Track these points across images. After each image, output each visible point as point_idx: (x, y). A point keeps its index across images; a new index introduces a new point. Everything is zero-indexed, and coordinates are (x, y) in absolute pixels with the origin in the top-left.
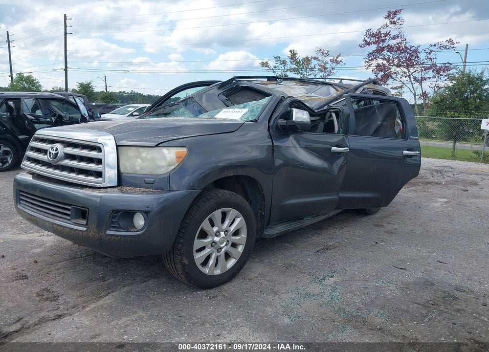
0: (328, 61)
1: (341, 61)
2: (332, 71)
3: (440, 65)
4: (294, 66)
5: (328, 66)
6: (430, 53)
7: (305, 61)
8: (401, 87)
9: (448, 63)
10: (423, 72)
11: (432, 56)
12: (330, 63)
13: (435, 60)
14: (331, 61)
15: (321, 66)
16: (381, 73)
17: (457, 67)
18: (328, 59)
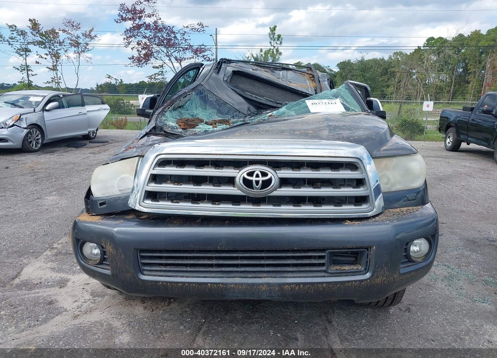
0: (81, 35)
1: (96, 36)
2: (87, 47)
3: (197, 47)
4: (39, 39)
5: (80, 41)
6: (184, 34)
7: (50, 33)
8: (162, 66)
9: (203, 45)
10: (181, 52)
11: (186, 37)
12: (82, 37)
13: (189, 41)
14: (83, 35)
15: (72, 40)
16: (144, 52)
17: (211, 49)
18: (78, 33)
